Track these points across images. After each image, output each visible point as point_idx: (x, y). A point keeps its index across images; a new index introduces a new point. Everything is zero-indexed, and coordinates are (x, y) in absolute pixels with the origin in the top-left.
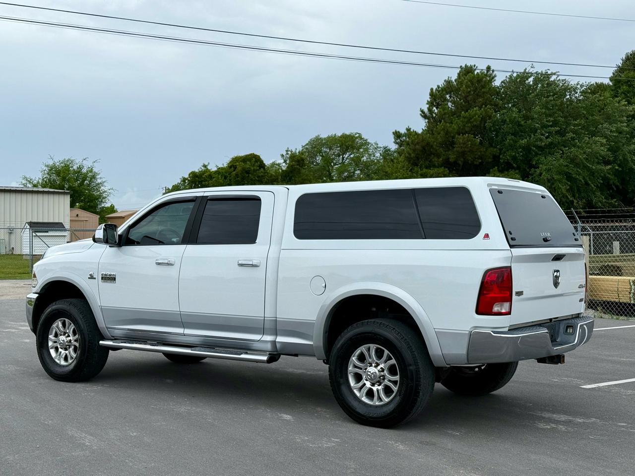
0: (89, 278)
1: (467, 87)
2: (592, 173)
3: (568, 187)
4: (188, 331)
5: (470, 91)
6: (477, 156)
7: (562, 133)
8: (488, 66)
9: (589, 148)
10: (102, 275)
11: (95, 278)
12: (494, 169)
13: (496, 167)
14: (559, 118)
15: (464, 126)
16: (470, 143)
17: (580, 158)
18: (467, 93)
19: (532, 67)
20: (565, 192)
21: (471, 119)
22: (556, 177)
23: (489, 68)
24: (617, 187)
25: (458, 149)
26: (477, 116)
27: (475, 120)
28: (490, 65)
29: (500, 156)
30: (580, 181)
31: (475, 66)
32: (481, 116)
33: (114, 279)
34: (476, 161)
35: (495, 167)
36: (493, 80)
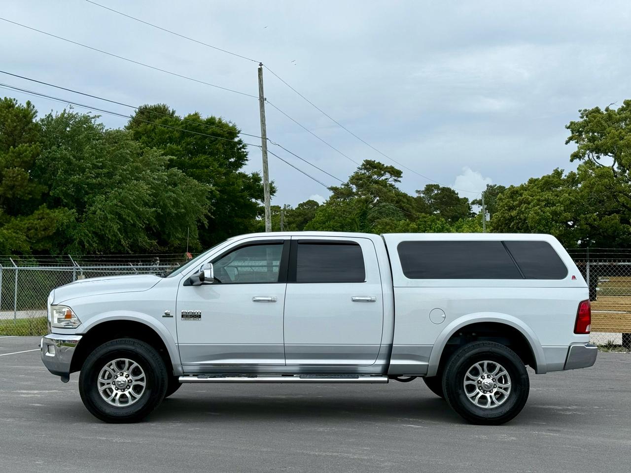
0: (163, 316)
1: (12, 121)
2: (139, 215)
3: (119, 227)
4: (289, 362)
5: (16, 126)
6: (27, 192)
7: (110, 175)
8: (29, 101)
9: (137, 191)
10: (182, 313)
11: (172, 316)
12: (42, 206)
13: (45, 204)
14: (106, 161)
15: (14, 160)
16: (20, 176)
17: (130, 200)
18: (13, 127)
19: (71, 108)
20: (116, 231)
21: (22, 154)
22: (109, 216)
23: (29, 103)
24: (156, 229)
25: (7, 182)
26: (28, 152)
27: (25, 156)
28: (30, 101)
29: (49, 193)
30: (129, 221)
31: (14, 99)
32: (32, 153)
33: (200, 316)
34: (26, 197)
35: (43, 204)
36: (35, 116)
